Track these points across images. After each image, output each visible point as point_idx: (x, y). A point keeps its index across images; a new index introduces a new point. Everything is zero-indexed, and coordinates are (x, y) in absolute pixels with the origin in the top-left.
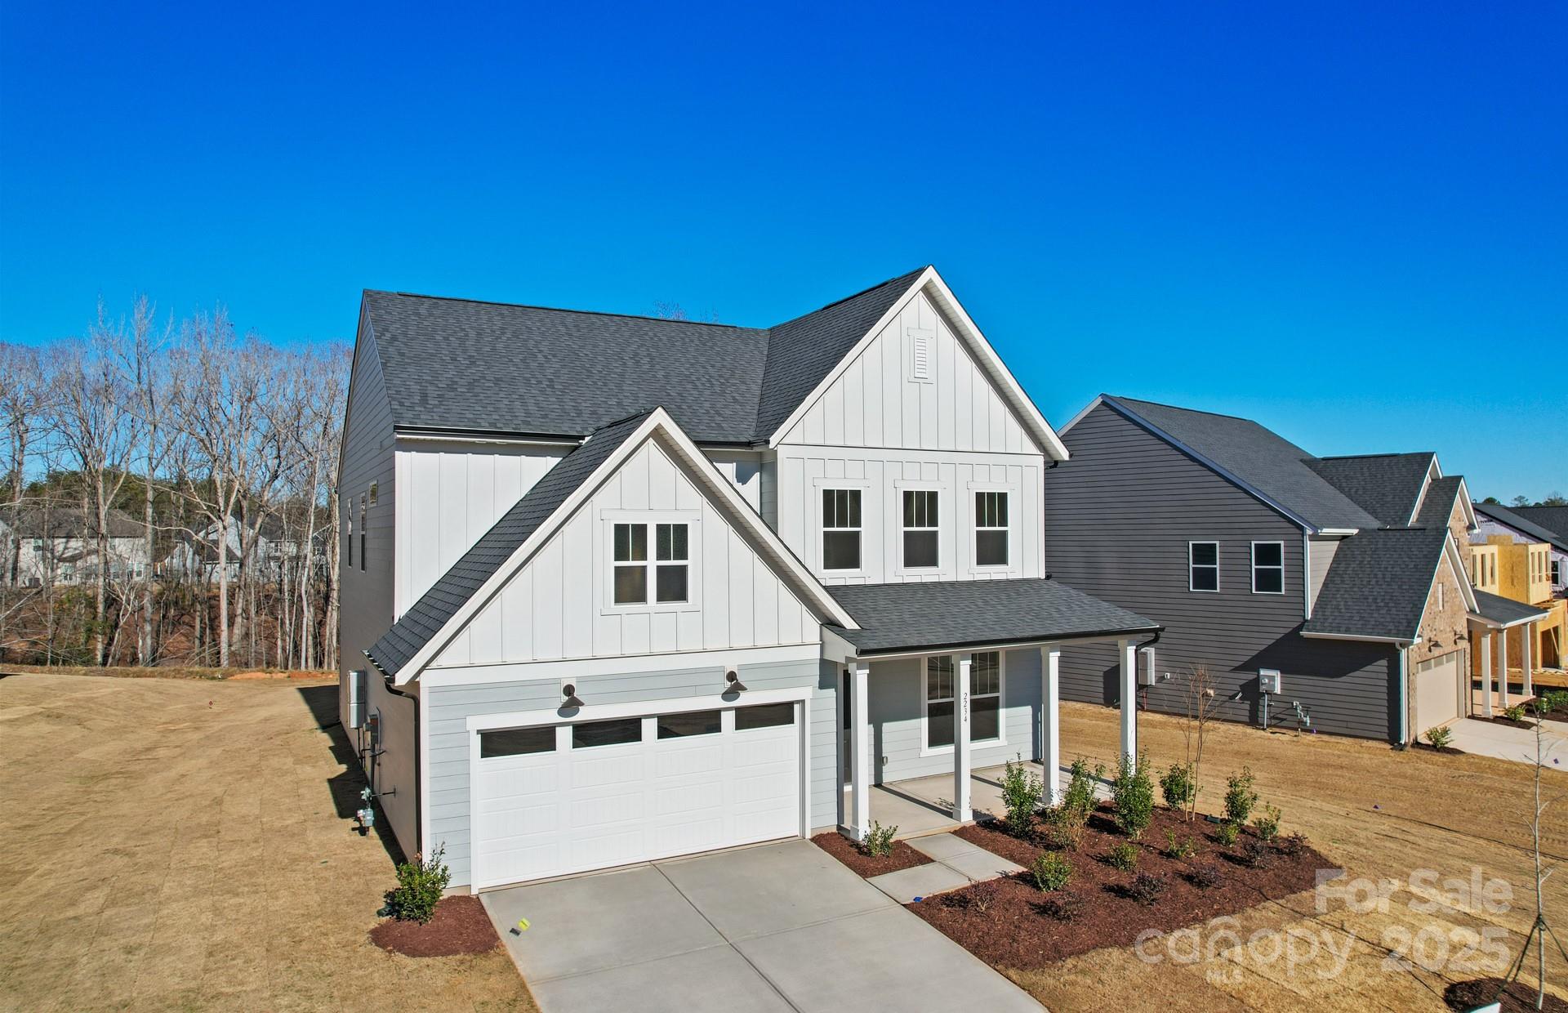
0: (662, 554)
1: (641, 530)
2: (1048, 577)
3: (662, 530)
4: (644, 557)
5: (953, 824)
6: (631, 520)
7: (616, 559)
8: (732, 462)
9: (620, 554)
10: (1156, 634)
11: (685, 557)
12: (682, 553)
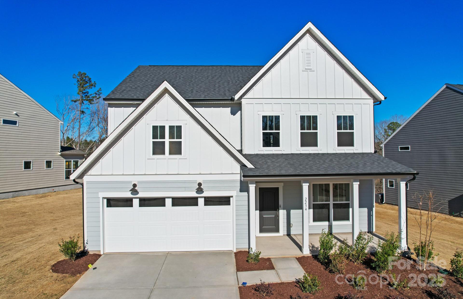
0: (171, 136)
1: (163, 128)
2: (375, 152)
3: (171, 128)
4: (164, 138)
5: (299, 254)
6: (159, 124)
7: (153, 138)
8: (229, 107)
9: (155, 137)
10: (414, 176)
11: (181, 138)
12: (179, 137)
